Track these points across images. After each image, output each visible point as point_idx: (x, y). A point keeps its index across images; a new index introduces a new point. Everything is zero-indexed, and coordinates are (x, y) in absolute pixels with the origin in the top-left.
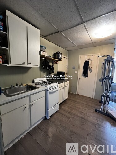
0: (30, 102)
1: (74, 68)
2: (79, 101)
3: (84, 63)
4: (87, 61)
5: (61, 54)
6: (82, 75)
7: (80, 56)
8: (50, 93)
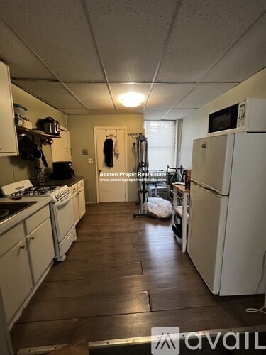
0: (26, 234)
1: (85, 153)
2: (105, 212)
3: (105, 143)
4: (109, 138)
5: (58, 123)
6: (104, 166)
7: (95, 128)
8: (59, 208)
